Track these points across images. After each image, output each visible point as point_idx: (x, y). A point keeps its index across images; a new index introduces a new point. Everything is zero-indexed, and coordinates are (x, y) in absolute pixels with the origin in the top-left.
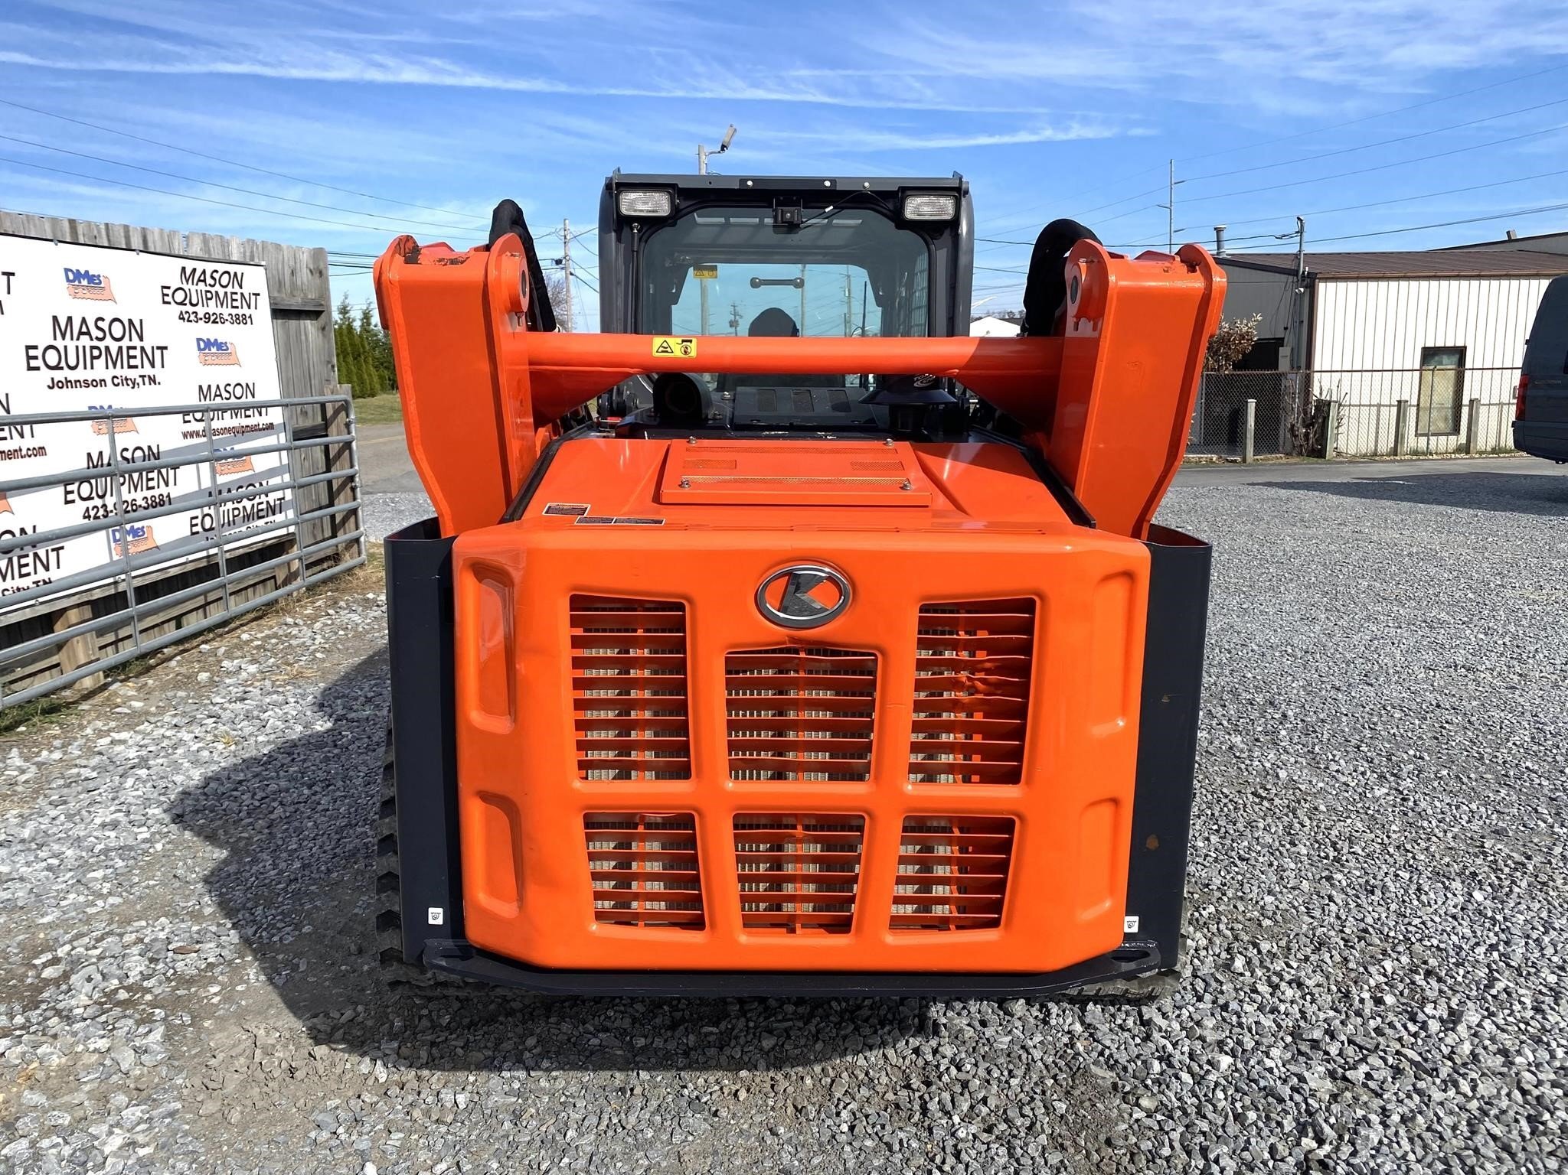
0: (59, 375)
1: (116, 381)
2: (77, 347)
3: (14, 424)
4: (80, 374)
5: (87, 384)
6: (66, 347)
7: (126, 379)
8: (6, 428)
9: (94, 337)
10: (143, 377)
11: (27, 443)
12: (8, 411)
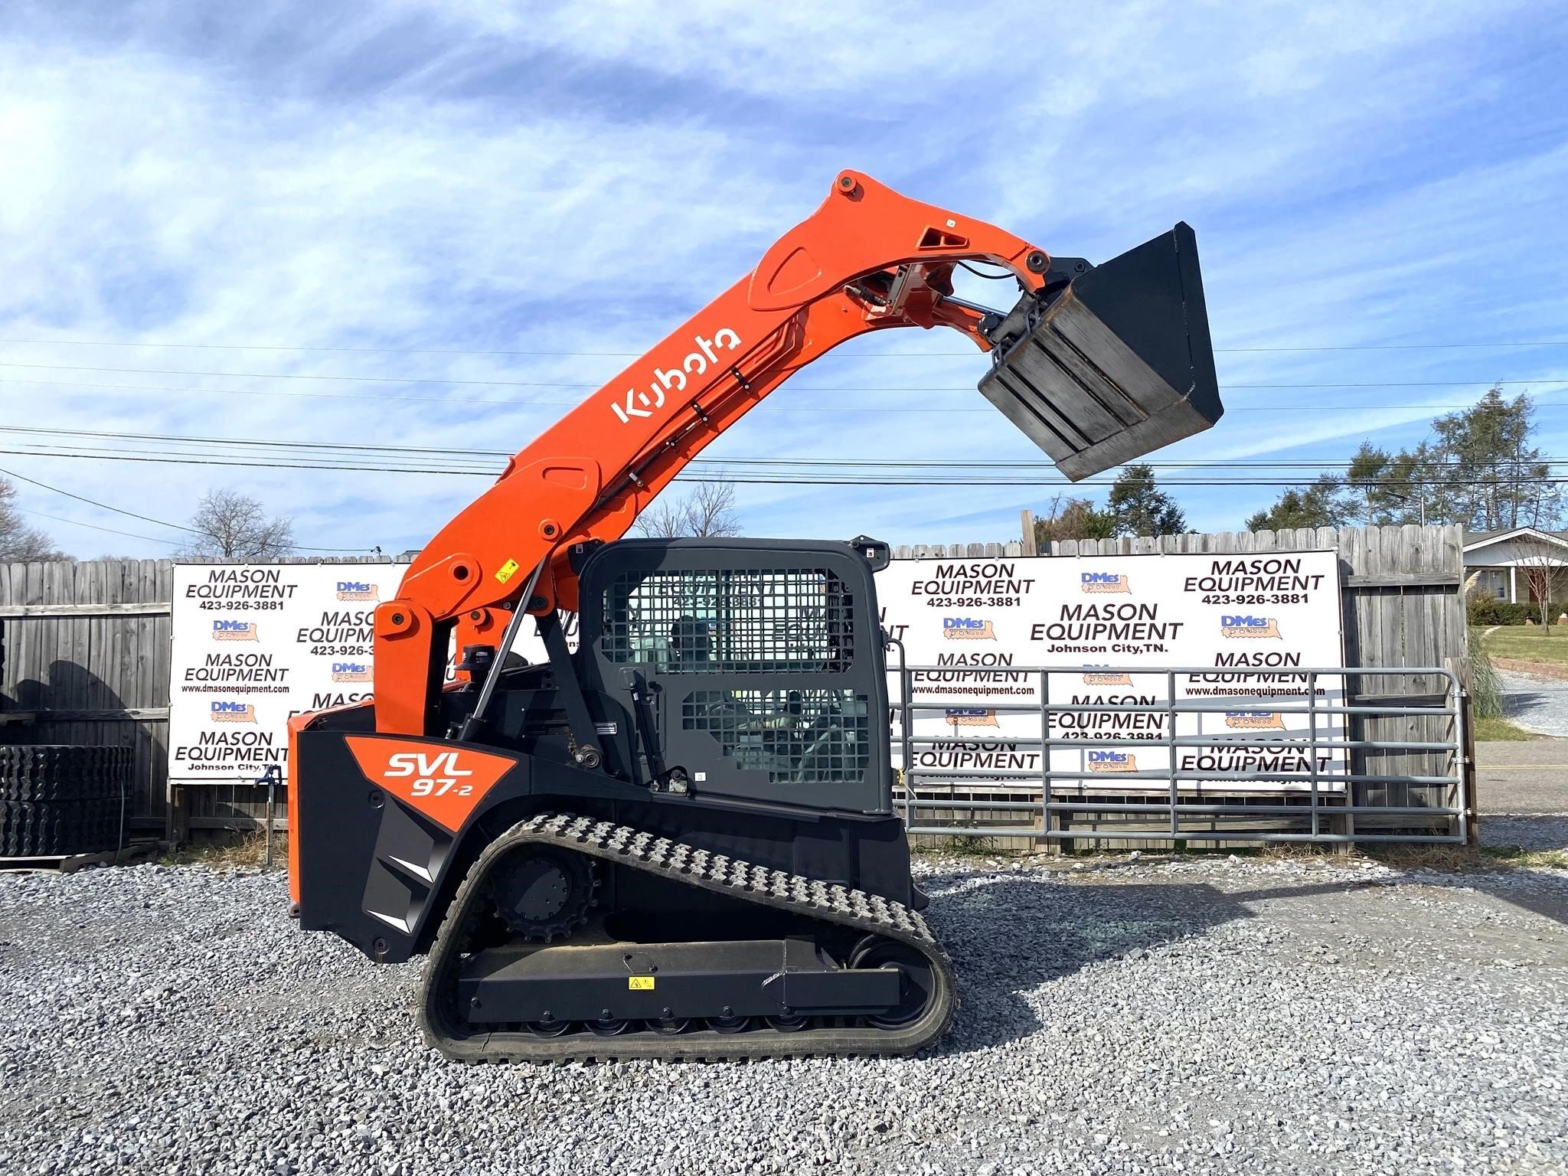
0: (1058, 643)
1: (1117, 648)
2: (1082, 626)
3: (1011, 672)
4: (1081, 642)
5: (1085, 649)
6: (1070, 626)
7: (1129, 647)
8: (1004, 674)
9: (1100, 617)
10: (1148, 646)
11: (1021, 684)
12: (1009, 664)
